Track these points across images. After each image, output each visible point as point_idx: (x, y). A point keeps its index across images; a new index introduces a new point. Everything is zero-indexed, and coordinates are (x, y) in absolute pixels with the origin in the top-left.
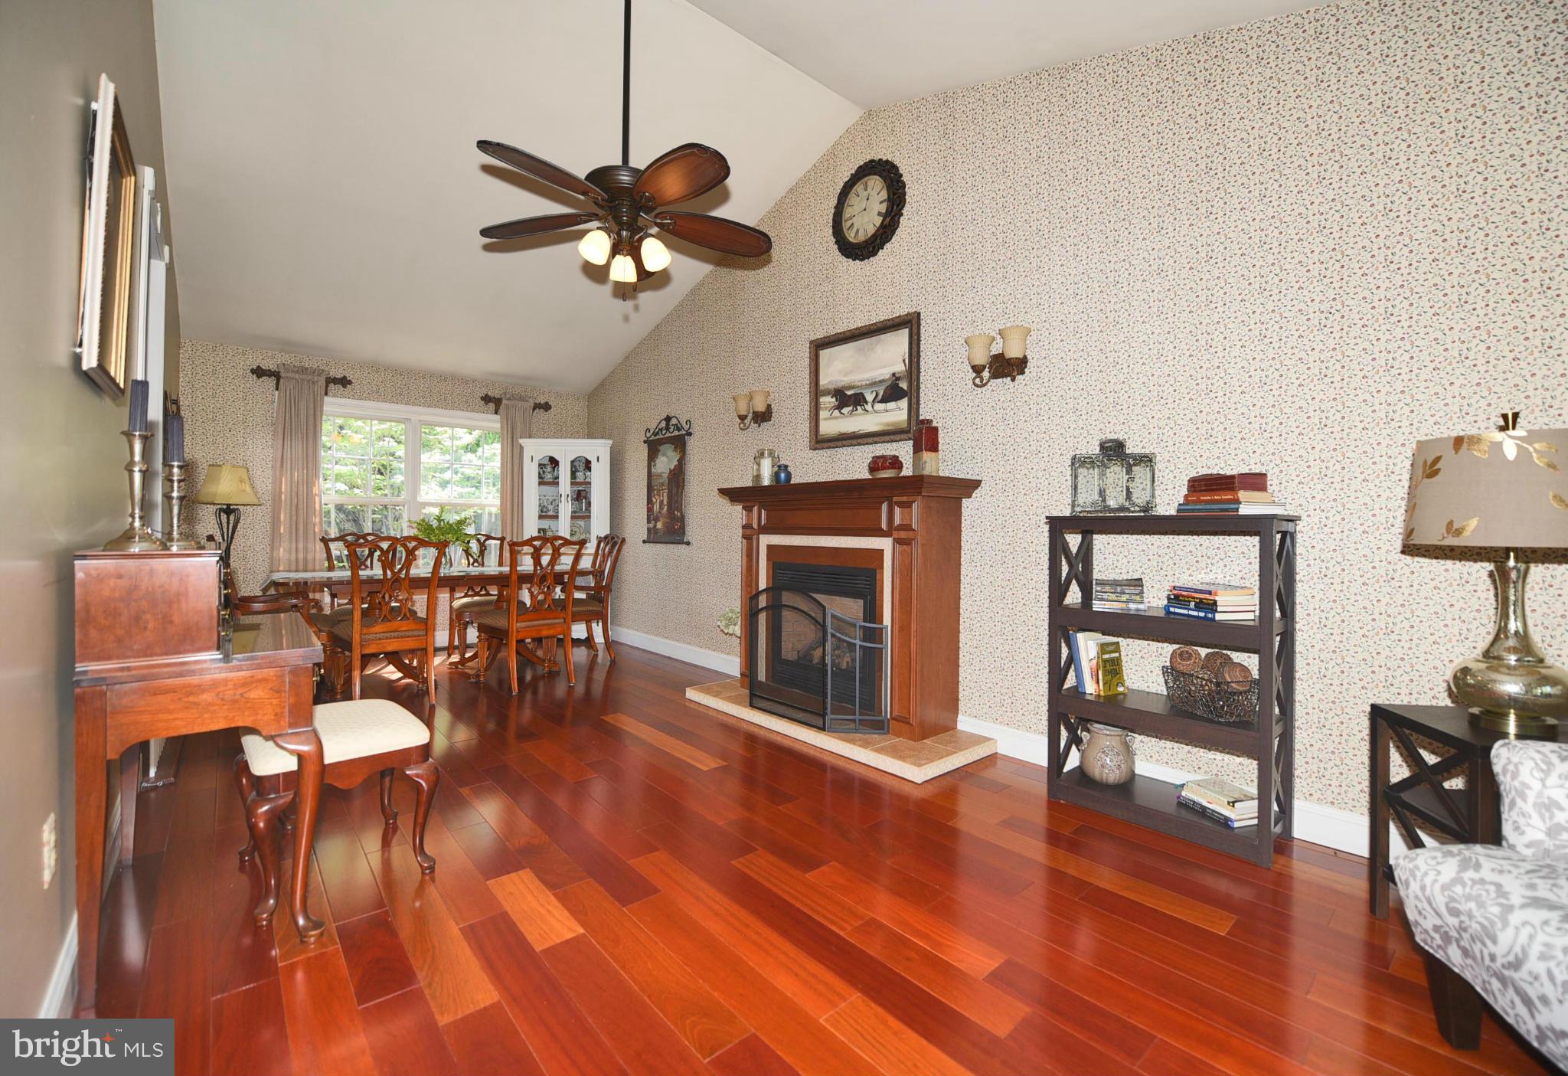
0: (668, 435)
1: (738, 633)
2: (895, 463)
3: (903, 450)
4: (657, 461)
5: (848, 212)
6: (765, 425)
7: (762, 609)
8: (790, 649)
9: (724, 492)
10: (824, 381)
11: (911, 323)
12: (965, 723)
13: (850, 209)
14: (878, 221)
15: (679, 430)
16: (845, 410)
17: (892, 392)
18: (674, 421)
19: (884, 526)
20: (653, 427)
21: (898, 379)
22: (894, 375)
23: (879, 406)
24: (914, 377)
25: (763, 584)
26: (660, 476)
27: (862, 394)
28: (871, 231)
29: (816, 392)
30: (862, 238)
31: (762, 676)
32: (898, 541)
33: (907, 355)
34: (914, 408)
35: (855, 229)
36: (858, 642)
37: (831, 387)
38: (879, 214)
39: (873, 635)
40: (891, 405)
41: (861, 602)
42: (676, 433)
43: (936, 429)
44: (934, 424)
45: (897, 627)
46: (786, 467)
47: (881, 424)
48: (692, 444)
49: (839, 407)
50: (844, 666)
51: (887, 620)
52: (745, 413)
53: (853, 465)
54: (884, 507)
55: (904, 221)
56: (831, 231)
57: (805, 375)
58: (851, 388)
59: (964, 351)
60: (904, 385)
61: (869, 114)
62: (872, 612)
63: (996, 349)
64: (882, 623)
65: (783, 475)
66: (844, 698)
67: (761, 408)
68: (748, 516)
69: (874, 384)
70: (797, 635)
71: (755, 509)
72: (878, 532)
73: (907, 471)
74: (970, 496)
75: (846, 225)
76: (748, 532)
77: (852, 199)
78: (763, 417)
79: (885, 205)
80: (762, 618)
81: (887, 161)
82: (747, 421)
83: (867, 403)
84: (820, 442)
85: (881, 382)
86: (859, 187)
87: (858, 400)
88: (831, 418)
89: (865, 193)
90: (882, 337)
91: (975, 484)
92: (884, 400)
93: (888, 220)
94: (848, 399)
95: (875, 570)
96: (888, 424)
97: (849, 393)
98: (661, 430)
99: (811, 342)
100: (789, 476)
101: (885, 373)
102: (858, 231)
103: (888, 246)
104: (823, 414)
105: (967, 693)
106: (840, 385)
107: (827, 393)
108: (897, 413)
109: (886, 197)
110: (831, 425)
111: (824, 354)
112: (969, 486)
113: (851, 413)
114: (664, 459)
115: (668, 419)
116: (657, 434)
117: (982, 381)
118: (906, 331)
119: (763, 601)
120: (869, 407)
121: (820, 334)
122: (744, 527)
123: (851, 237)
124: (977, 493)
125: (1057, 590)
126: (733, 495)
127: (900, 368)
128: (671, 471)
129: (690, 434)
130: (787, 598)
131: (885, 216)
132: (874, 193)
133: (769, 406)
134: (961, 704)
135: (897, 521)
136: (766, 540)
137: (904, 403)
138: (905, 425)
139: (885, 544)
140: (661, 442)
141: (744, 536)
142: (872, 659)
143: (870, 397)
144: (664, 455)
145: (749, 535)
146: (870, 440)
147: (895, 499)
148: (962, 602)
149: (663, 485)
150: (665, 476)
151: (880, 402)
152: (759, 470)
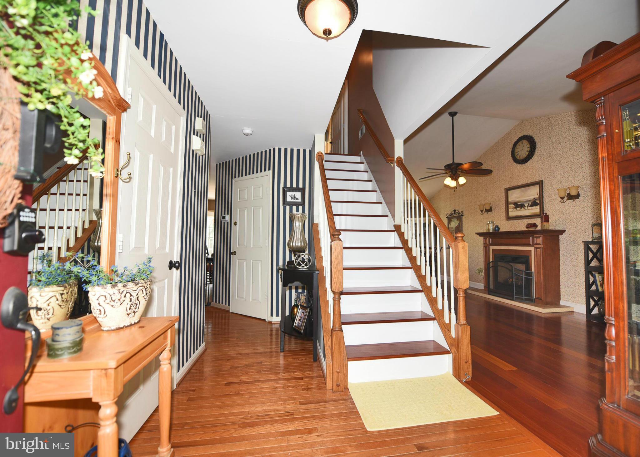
0: (455, 215)
1: (483, 275)
2: (535, 225)
3: (538, 221)
4: (451, 224)
5: (516, 150)
6: (489, 213)
7: (491, 267)
8: (501, 279)
9: (477, 234)
10: (510, 200)
11: (540, 184)
12: (562, 303)
13: (517, 149)
14: (527, 153)
15: (458, 214)
16: (518, 209)
17: (534, 203)
18: (457, 211)
19: (531, 244)
20: (449, 213)
21: (536, 200)
22: (534, 198)
23: (529, 208)
24: (541, 199)
25: (491, 260)
26: (452, 228)
27: (523, 204)
28: (525, 156)
29: (507, 203)
30: (521, 158)
31: (492, 287)
32: (536, 248)
33: (539, 193)
34: (542, 209)
35: (519, 155)
36: (523, 276)
37: (513, 202)
38: (527, 151)
39: (529, 274)
40: (534, 207)
41: (524, 265)
42: (458, 215)
43: (548, 216)
44: (547, 214)
45: (536, 272)
46: (498, 226)
47: (530, 213)
48: (464, 219)
49: (516, 208)
50: (520, 284)
51: (533, 270)
52: (482, 210)
53: (521, 226)
54: (531, 238)
55: (536, 153)
56: (511, 156)
57: (503, 198)
58: (519, 202)
59: (557, 192)
60: (538, 202)
61: (522, 121)
62: (528, 267)
63: (568, 192)
64: (531, 271)
65: (497, 229)
66: (519, 293)
67: (488, 208)
68: (485, 241)
69: (527, 201)
70: (503, 275)
71: (488, 239)
72: (529, 245)
73: (539, 228)
74: (562, 235)
75: (516, 154)
76: (486, 245)
77: (518, 146)
78: (490, 210)
79: (529, 149)
80: (491, 270)
81: (529, 136)
82: (483, 212)
83: (525, 207)
84: (509, 218)
85: (530, 200)
86: (520, 143)
87: (522, 206)
88: (513, 211)
89: (522, 145)
90: (530, 187)
91: (564, 231)
92: (531, 206)
93: (530, 153)
94: (519, 205)
95: (529, 256)
96: (533, 213)
97: (519, 204)
98: (452, 214)
99: (505, 189)
100: (499, 229)
101: (531, 198)
102: (520, 156)
103: (531, 160)
104: (510, 210)
105: (563, 294)
106: (516, 201)
107: (511, 203)
108: (536, 210)
109: (529, 146)
110: (512, 213)
111: (510, 192)
112: (562, 232)
113: (520, 210)
114: (454, 223)
115: (455, 211)
116: (451, 215)
117: (564, 201)
118: (538, 186)
119: (491, 265)
120: (526, 208)
121: (508, 186)
122: (484, 244)
123: (518, 157)
124: (564, 234)
125: (588, 262)
126: (480, 234)
127: (536, 196)
128: (456, 227)
129: (463, 215)
130: (499, 263)
131: (530, 152)
132: (525, 145)
133: (491, 207)
134: (561, 297)
135: (535, 242)
136: (492, 248)
137: (538, 207)
138: (539, 213)
139: (532, 249)
140: (453, 218)
141: (484, 246)
142: (529, 282)
143: (526, 205)
144: (454, 222)
145: (486, 246)
146: (527, 218)
147: (535, 236)
148: (561, 266)
149: (453, 231)
150: (454, 228)
151: (530, 206)
152: (488, 227)
